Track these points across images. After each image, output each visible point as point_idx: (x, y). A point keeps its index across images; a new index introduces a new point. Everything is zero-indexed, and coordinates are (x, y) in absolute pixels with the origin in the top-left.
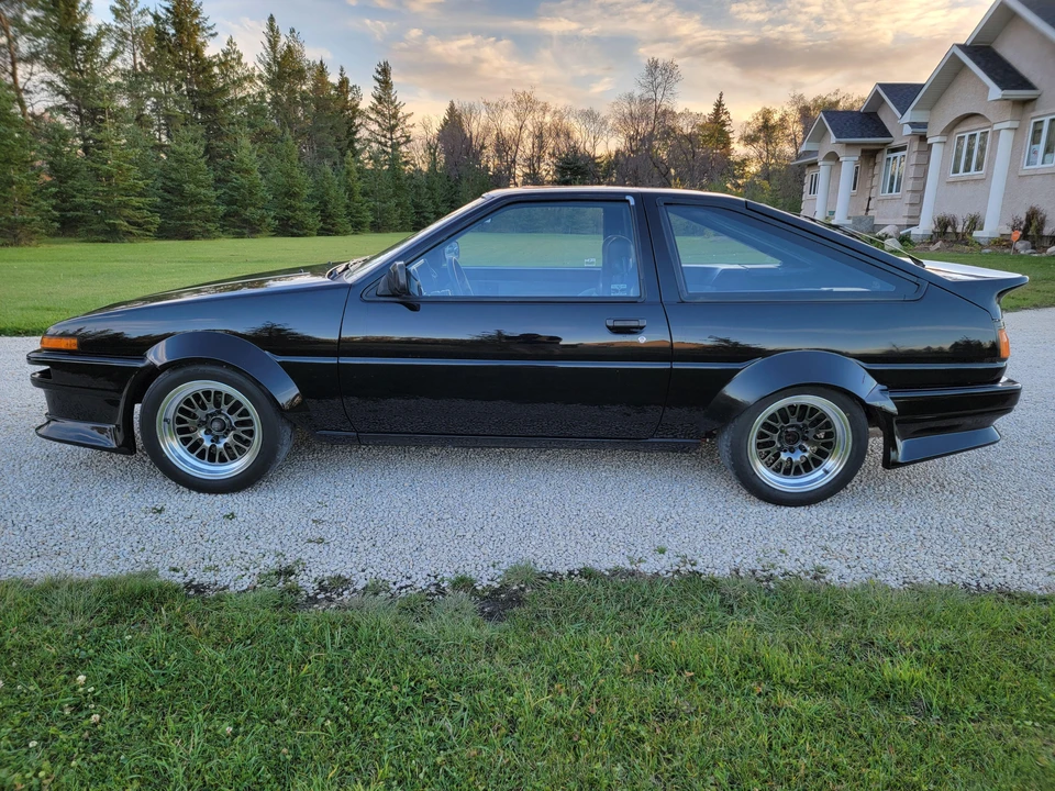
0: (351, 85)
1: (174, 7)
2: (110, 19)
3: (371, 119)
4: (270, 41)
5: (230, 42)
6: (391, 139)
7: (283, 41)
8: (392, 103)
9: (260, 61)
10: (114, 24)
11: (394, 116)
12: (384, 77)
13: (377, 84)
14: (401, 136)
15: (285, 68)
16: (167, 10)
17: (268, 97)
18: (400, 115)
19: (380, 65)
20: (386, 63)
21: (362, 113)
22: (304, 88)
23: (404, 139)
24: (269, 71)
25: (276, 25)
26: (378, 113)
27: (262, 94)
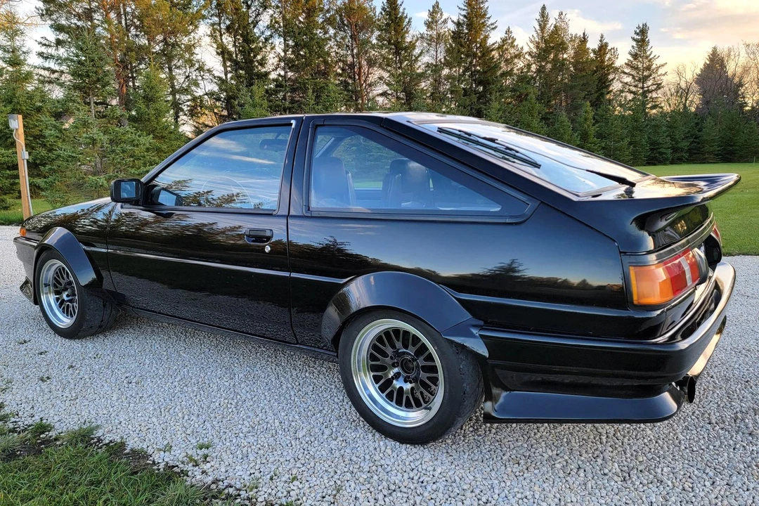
0: (609, 48)
1: (468, 13)
2: (423, 30)
3: (625, 73)
4: (540, 25)
5: (508, 31)
6: (643, 88)
7: (551, 23)
8: (647, 57)
9: (531, 41)
10: (426, 32)
11: (648, 68)
12: (642, 37)
13: (634, 44)
14: (653, 84)
15: (551, 43)
16: (465, 16)
17: (534, 67)
18: (654, 66)
19: (639, 27)
20: (645, 25)
21: (616, 69)
22: (565, 56)
23: (655, 87)
24: (537, 47)
25: (546, 12)
26: (632, 67)
27: (529, 66)
